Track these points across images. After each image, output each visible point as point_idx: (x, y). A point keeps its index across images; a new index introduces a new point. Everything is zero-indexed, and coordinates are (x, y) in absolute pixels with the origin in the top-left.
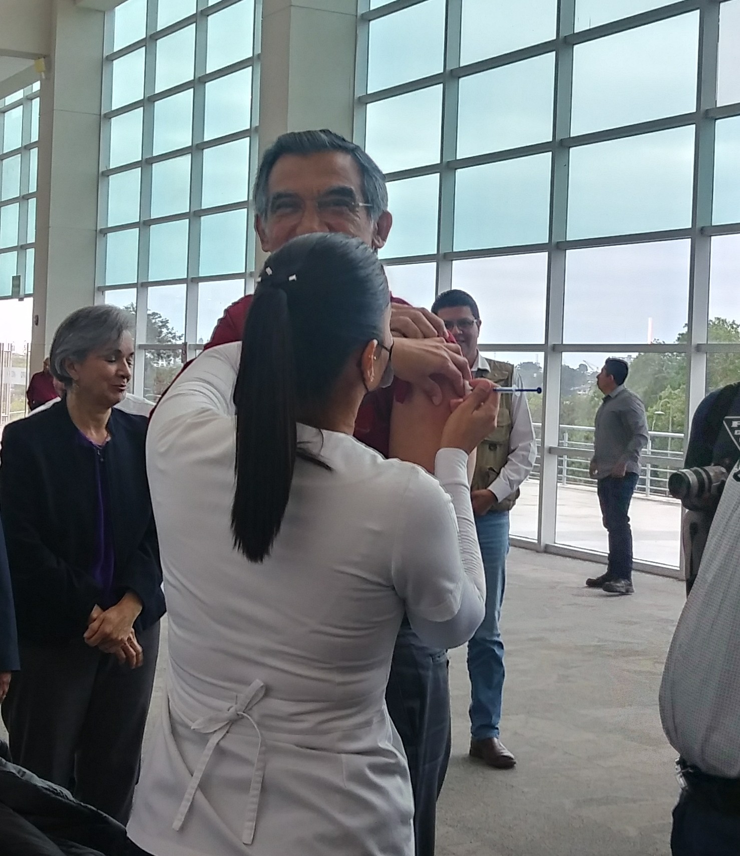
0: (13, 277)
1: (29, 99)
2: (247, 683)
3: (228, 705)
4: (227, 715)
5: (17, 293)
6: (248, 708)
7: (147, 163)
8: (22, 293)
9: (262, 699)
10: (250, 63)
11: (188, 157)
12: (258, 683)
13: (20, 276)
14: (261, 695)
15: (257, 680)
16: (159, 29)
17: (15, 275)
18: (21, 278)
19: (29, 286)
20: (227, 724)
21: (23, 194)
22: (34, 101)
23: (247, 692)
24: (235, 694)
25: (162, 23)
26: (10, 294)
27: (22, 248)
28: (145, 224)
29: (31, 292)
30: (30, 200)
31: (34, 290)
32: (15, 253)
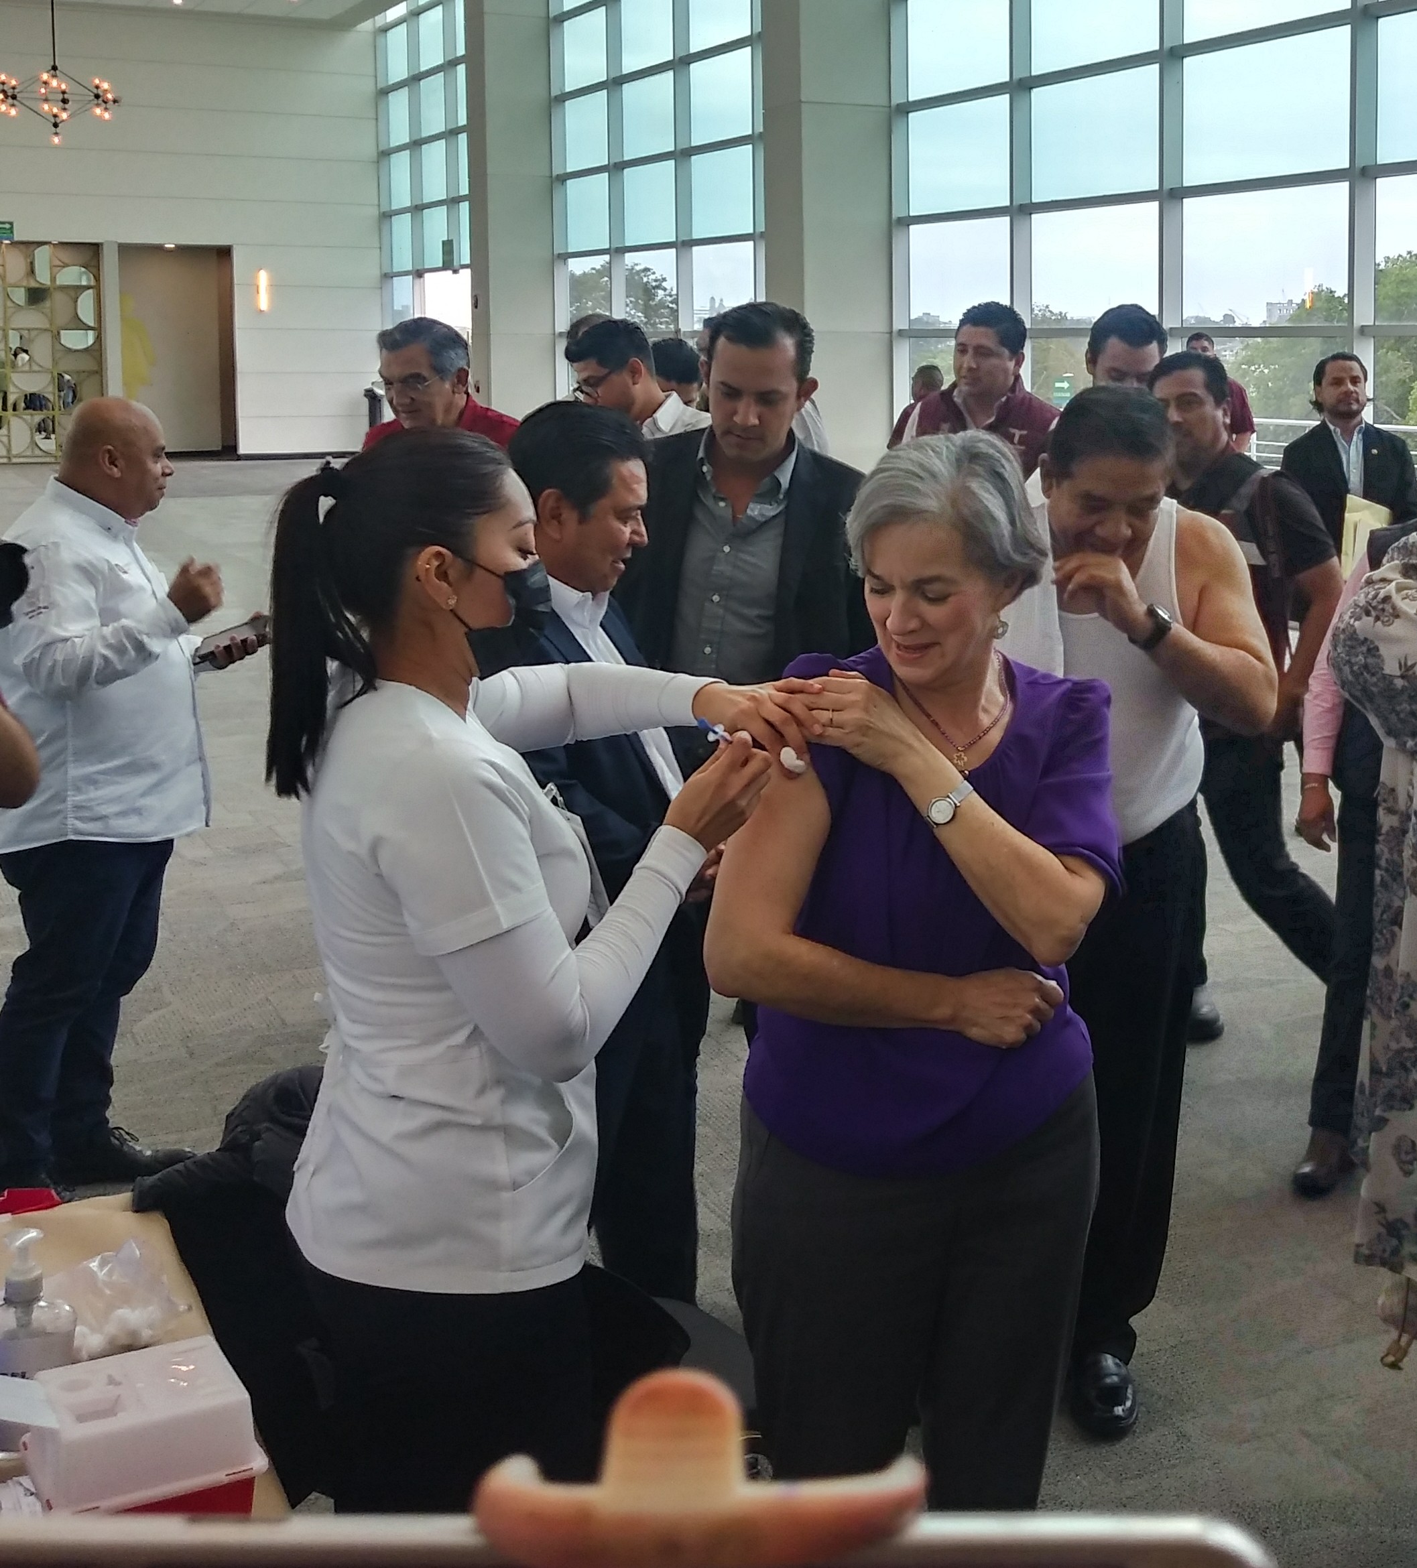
0: (443, 242)
5: (449, 265)
7: (614, 83)
8: (456, 264)
11: (669, 76)
13: (452, 240)
17: (446, 239)
18: (454, 242)
19: (464, 254)
21: (449, 127)
26: (440, 265)
27: (452, 202)
28: (616, 168)
29: (468, 261)
30: (460, 136)
31: (472, 259)
32: (444, 208)
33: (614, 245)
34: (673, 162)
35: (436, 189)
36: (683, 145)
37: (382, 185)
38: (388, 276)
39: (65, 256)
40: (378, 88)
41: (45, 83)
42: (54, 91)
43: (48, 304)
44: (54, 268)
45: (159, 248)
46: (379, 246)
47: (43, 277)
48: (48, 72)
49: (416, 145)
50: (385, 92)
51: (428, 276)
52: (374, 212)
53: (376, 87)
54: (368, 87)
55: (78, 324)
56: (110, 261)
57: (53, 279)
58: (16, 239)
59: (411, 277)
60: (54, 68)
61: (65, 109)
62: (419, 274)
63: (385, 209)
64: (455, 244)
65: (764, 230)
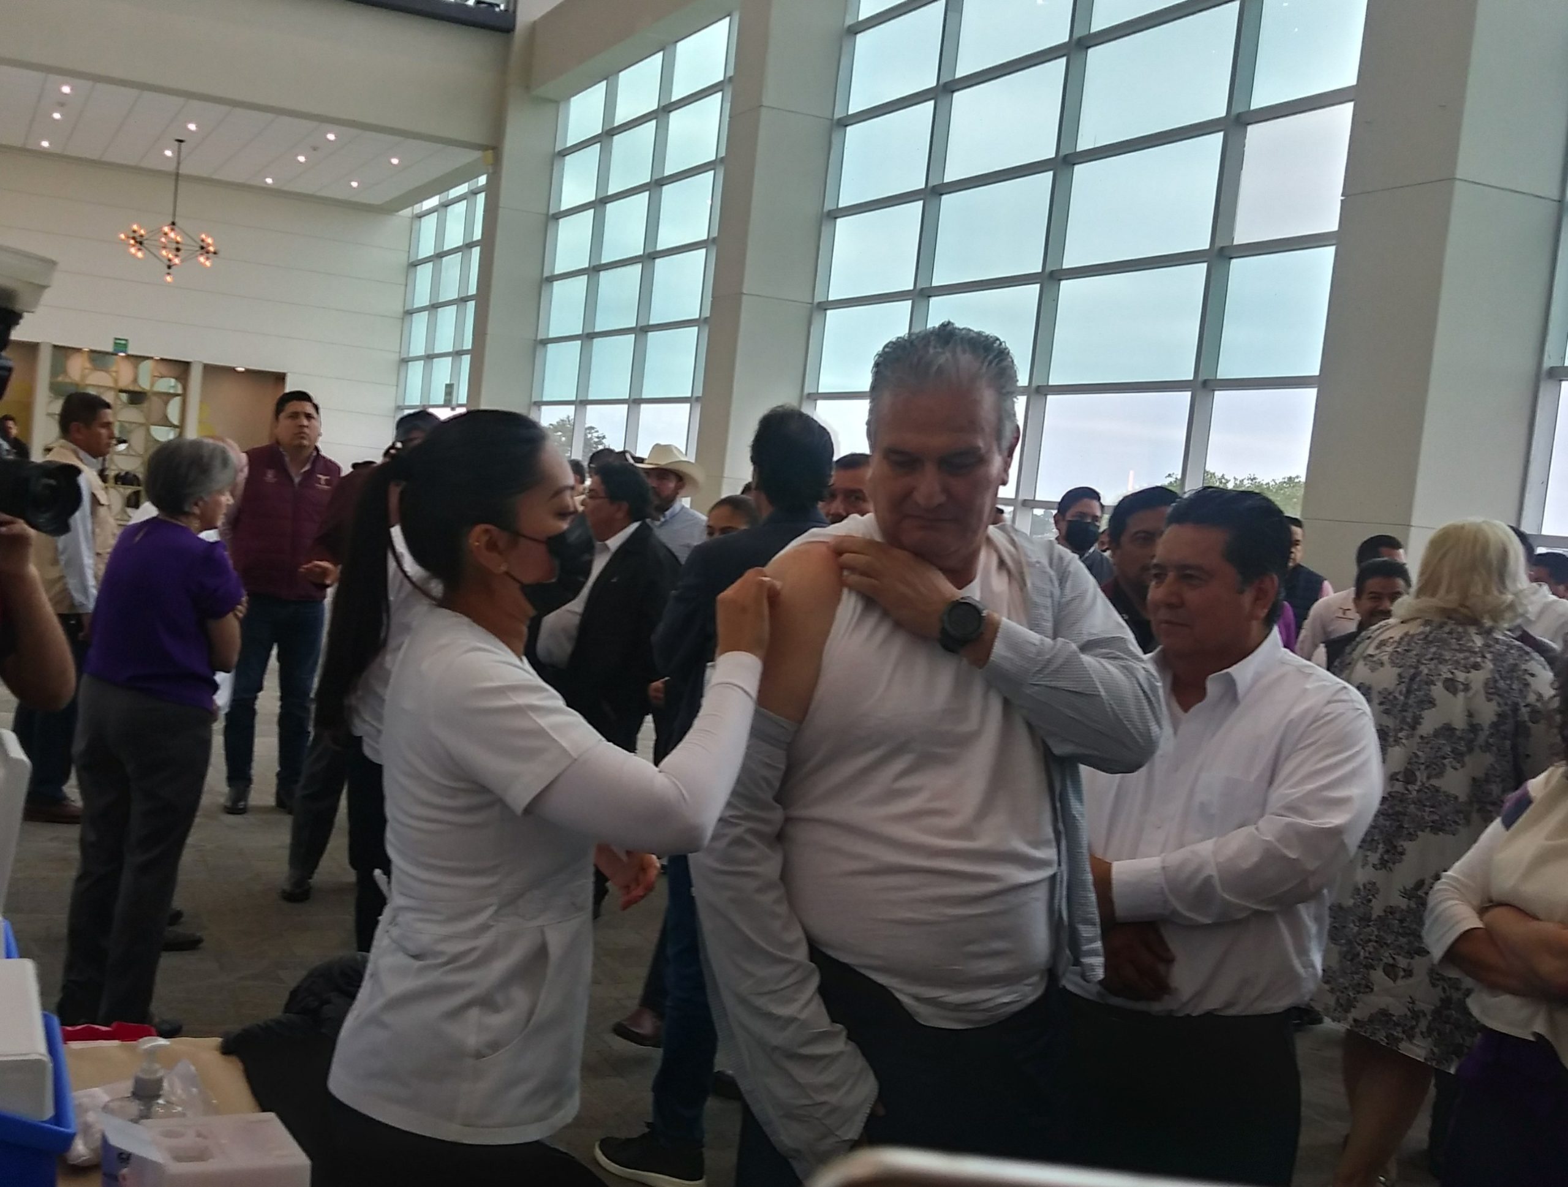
1: (474, 193)
5: (448, 403)
7: (594, 270)
8: (454, 403)
10: (712, 167)
11: (638, 267)
13: (453, 385)
16: (616, 124)
17: (448, 382)
19: (462, 396)
21: (462, 295)
22: (479, 196)
25: (620, 118)
26: (442, 402)
27: (458, 354)
28: (588, 337)
29: (464, 402)
30: (468, 303)
31: (467, 401)
32: (450, 359)
33: (580, 398)
34: (633, 336)
35: (445, 343)
36: (642, 323)
37: (404, 337)
39: (163, 369)
40: (410, 261)
41: (166, 234)
42: (171, 240)
43: (145, 405)
44: (155, 378)
45: (233, 370)
46: (395, 384)
47: (145, 384)
48: (168, 225)
49: (434, 307)
50: (414, 265)
52: (395, 357)
53: (408, 260)
54: (403, 259)
55: (166, 422)
56: (196, 376)
57: (152, 385)
58: (130, 352)
60: (173, 224)
61: (177, 256)
63: (404, 356)
64: (455, 387)
65: (700, 395)
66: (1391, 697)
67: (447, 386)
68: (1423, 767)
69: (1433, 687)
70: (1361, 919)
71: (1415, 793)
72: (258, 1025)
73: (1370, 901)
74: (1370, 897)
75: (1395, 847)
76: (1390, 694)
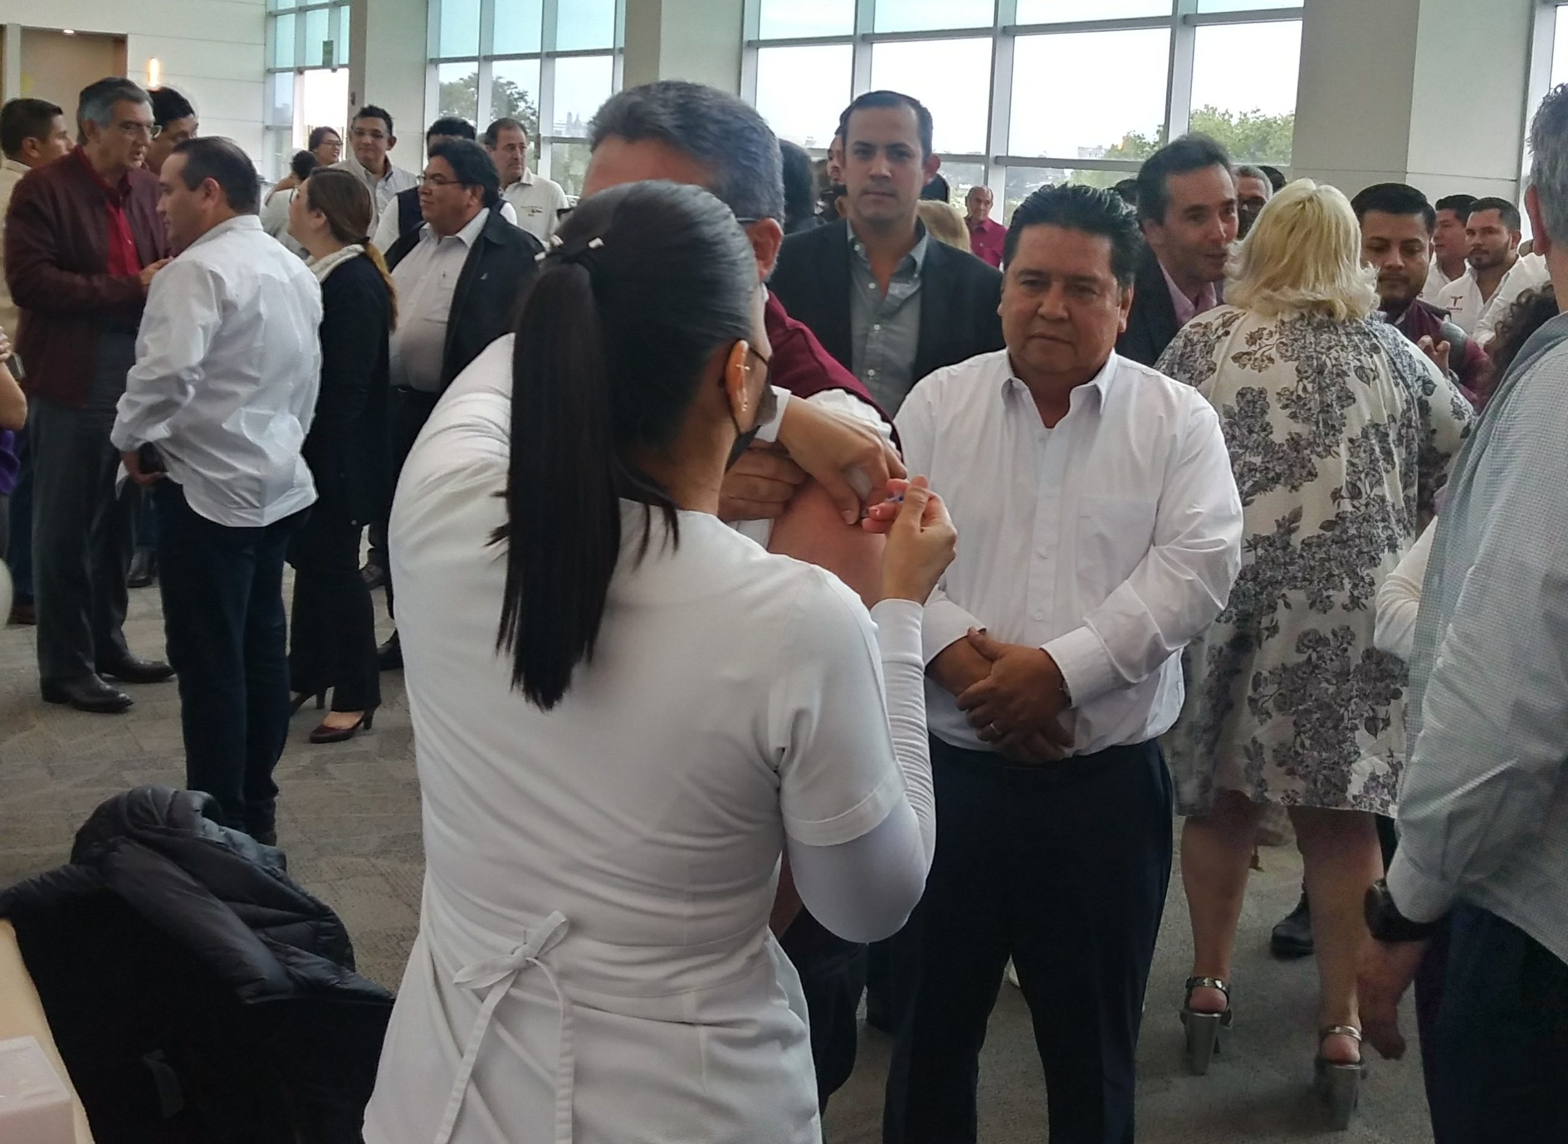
2: (540, 911)
3: (512, 944)
4: (512, 960)
5: (328, 63)
6: (542, 953)
8: (335, 63)
9: (565, 938)
12: (558, 917)
13: (332, 42)
14: (562, 935)
15: (556, 913)
17: (326, 39)
19: (343, 53)
20: (512, 973)
23: (541, 927)
24: (522, 928)
26: (320, 63)
27: (335, 5)
29: (346, 61)
31: (350, 59)
32: (327, 11)
33: (483, 54)
38: (271, 72)
45: (58, 34)
46: (263, 42)
51: (307, 73)
52: (261, 11)
56: (12, 43)
59: (292, 74)
62: (300, 71)
63: (271, 8)
64: (335, 44)
65: (622, 45)
66: (1294, 397)
67: (325, 43)
68: (1363, 476)
69: (1347, 378)
70: (1337, 675)
71: (1363, 508)
72: (32, 881)
73: (1346, 650)
74: (1345, 645)
75: (1362, 578)
76: (1292, 393)
